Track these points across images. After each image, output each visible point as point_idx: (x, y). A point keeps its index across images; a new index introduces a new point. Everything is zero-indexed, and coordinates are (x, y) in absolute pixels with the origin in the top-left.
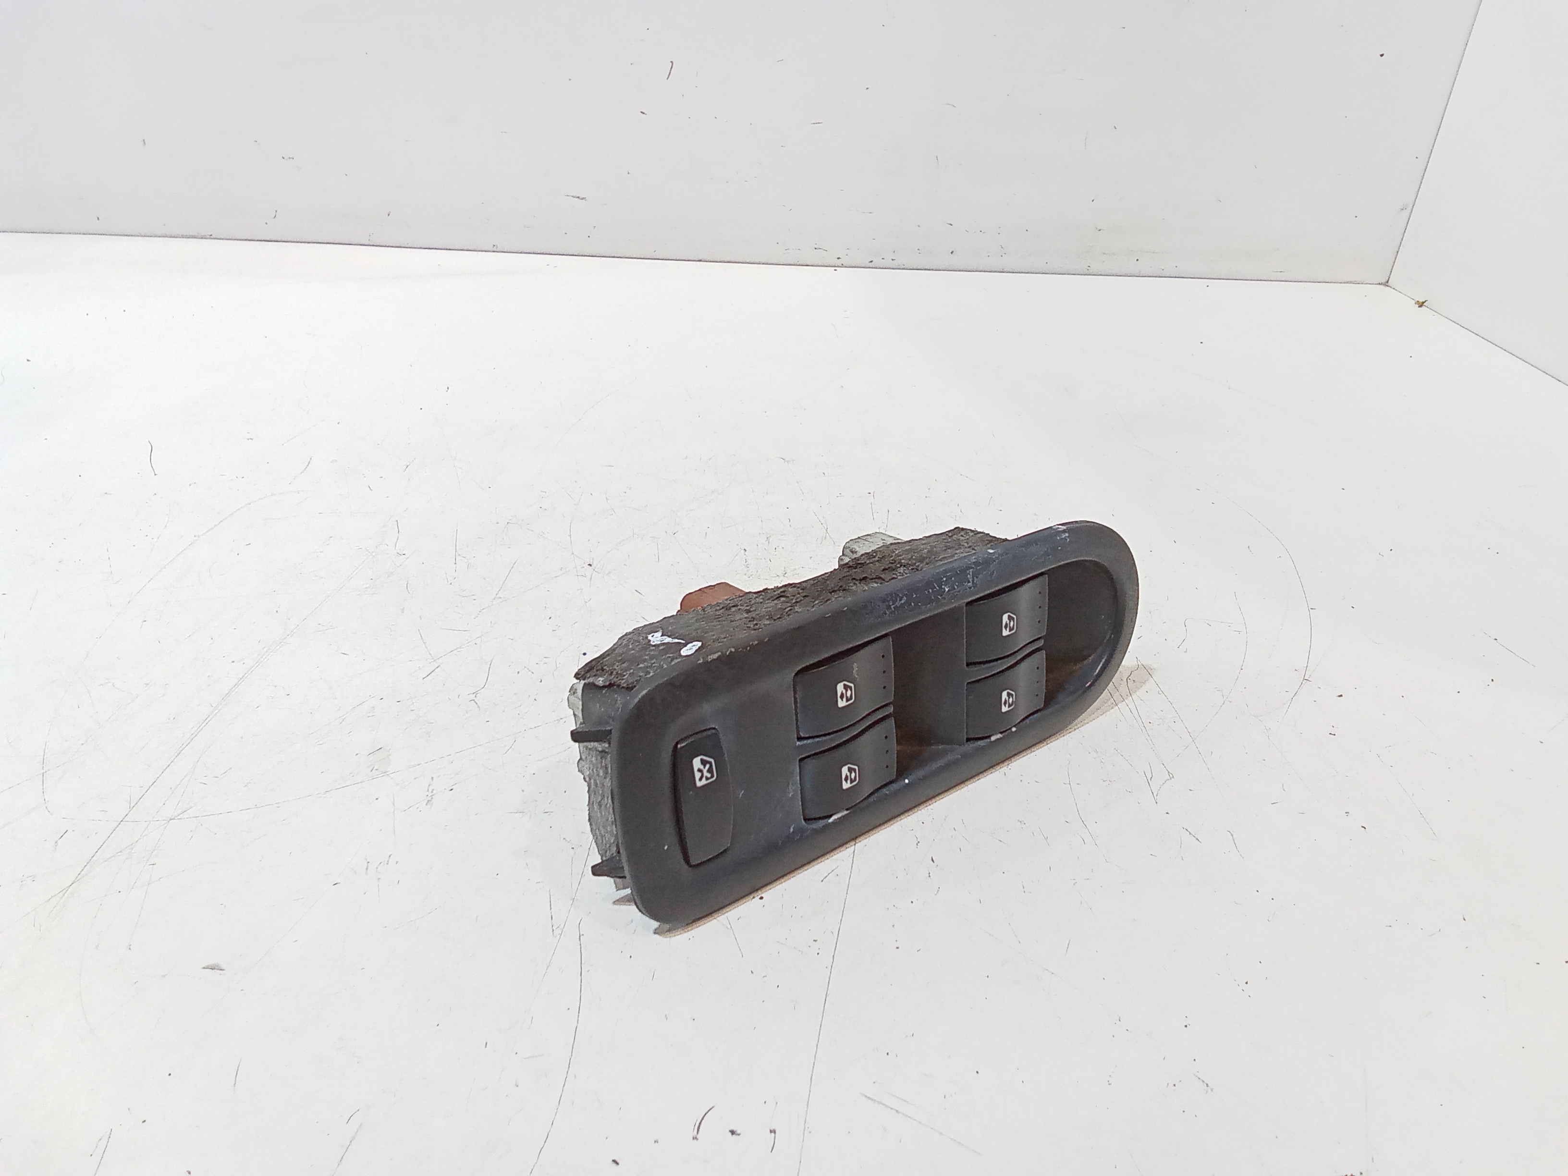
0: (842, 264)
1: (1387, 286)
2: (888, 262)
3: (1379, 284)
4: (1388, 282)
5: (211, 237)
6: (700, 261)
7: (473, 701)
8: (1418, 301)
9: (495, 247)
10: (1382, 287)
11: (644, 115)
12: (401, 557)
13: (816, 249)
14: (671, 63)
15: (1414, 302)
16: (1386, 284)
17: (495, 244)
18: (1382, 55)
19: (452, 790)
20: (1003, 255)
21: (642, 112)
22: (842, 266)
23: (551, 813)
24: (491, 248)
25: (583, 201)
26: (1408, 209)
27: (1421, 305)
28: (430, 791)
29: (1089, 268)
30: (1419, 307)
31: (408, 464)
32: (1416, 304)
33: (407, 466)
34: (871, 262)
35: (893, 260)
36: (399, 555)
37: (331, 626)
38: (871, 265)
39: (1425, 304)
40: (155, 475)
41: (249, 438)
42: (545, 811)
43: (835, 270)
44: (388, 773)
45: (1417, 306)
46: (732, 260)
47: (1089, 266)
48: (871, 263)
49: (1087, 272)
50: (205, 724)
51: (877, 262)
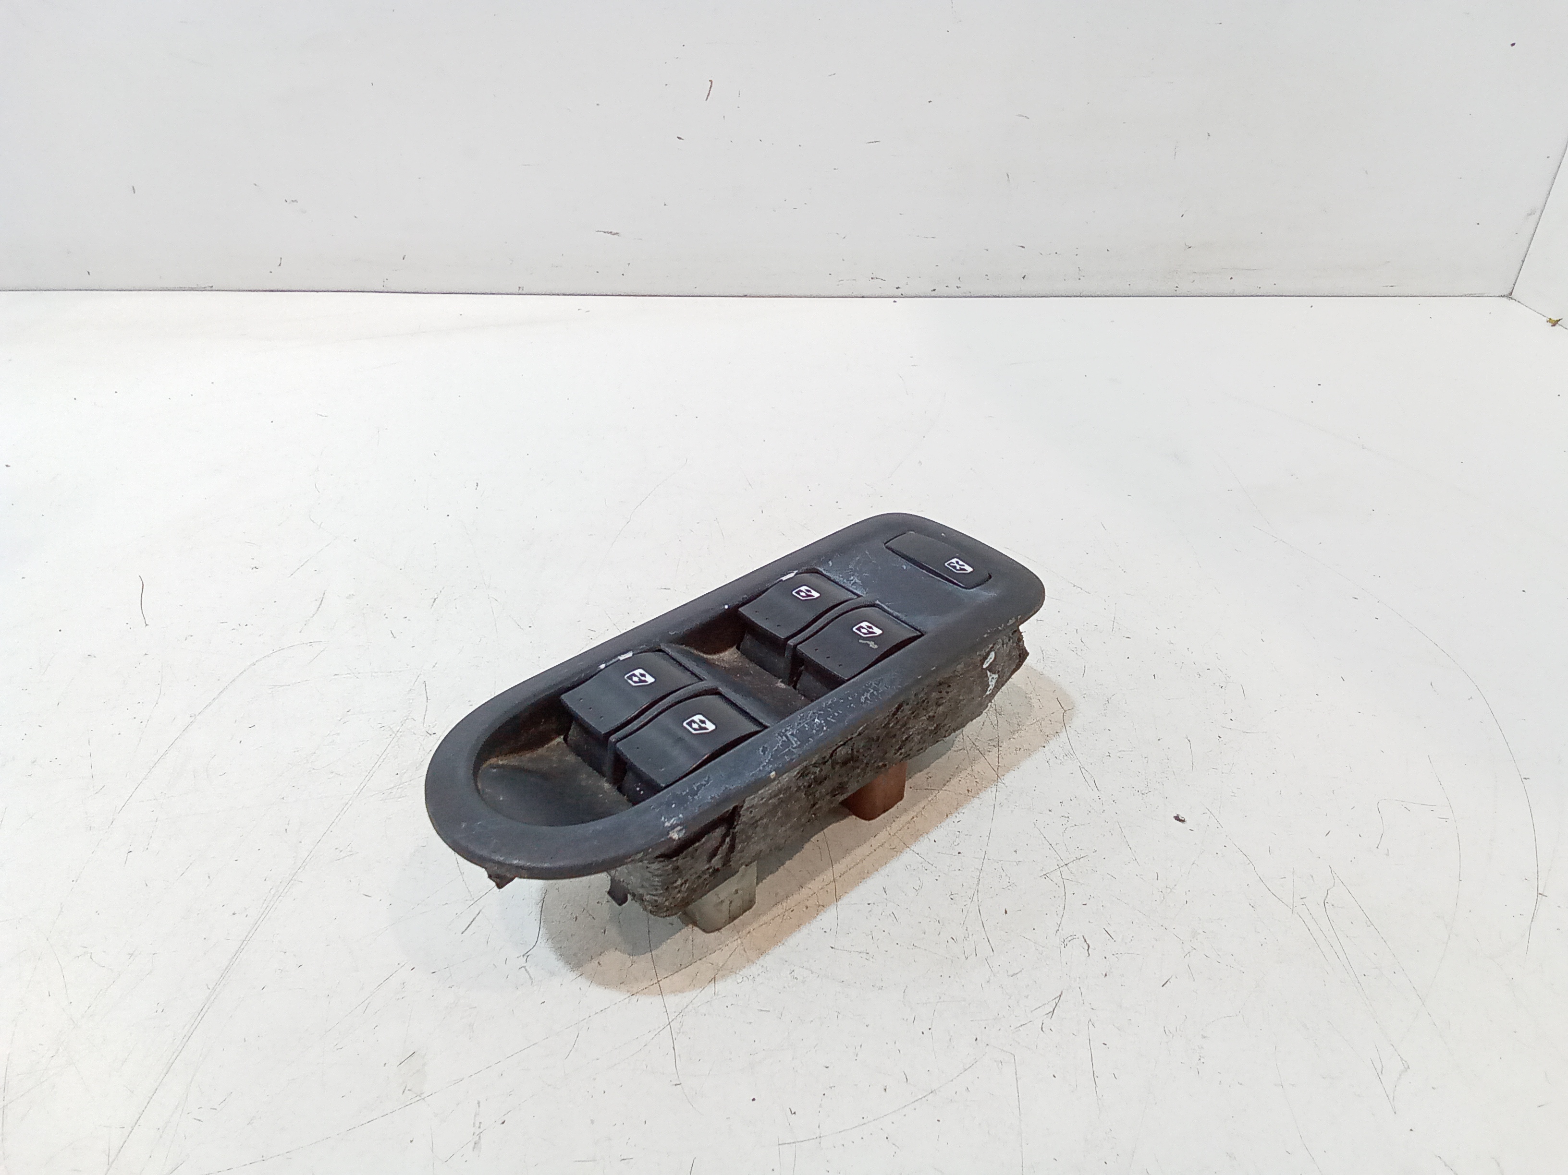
0: (902, 294)
1: (1512, 298)
2: (953, 290)
3: (1501, 296)
4: (1511, 294)
5: (211, 289)
6: (745, 296)
7: (523, 968)
8: (1550, 319)
9: (521, 289)
10: (1505, 299)
11: (681, 140)
12: (431, 738)
13: (872, 278)
14: (710, 82)
15: (1545, 319)
16: (1509, 296)
17: (520, 286)
18: (1513, 45)
19: (503, 1123)
20: (1081, 278)
21: (679, 138)
22: (902, 296)
23: (630, 1160)
24: (516, 290)
25: (616, 236)
26: (1538, 213)
27: (1555, 323)
28: (477, 1125)
29: (1177, 289)
30: (1552, 326)
31: (436, 597)
32: (1547, 322)
33: (435, 599)
34: (934, 290)
35: (957, 287)
36: (428, 735)
37: (350, 851)
38: (933, 294)
39: (1559, 322)
40: (147, 625)
41: (253, 566)
42: (622, 1158)
43: (895, 302)
44: (423, 1096)
45: (1551, 324)
46: (781, 294)
47: (1177, 287)
48: (934, 292)
49: (1175, 293)
50: (200, 1018)
51: (941, 290)
